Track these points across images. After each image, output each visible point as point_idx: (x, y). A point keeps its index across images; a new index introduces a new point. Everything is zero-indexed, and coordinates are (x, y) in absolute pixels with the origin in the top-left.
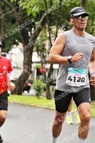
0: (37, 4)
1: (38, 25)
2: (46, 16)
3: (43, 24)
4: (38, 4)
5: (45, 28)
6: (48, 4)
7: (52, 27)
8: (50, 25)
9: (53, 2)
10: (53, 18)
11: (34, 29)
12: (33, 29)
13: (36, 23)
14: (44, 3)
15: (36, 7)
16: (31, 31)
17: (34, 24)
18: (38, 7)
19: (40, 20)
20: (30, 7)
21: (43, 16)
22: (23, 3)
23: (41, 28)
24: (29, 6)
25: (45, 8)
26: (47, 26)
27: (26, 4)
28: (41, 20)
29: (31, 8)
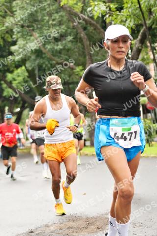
0: (130, 16)
1: (136, 44)
2: (145, 29)
3: (142, 42)
4: (132, 16)
5: (147, 47)
6: (146, 14)
8: (152, 42)
9: (152, 10)
10: (155, 31)
11: (132, 51)
13: (133, 42)
14: (141, 13)
15: (130, 21)
18: (133, 20)
19: (137, 37)
21: (142, 31)
22: (111, 17)
23: (140, 48)
24: (120, 20)
25: (143, 19)
26: (149, 44)
27: (116, 18)
28: (139, 37)
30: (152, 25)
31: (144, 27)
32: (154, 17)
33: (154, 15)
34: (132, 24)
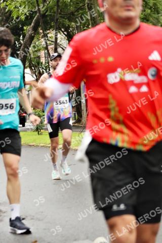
0: (25, 2)
1: (29, 31)
2: (38, 16)
3: (35, 29)
4: (27, 3)
5: (39, 33)
7: (48, 31)
8: (46, 30)
10: (48, 19)
11: (24, 37)
12: (21, 36)
13: (25, 28)
15: (25, 8)
16: (18, 40)
17: (22, 29)
18: (27, 7)
19: (30, 24)
20: (16, 7)
21: (35, 18)
22: (5, 2)
23: (33, 35)
24: (14, 6)
25: (36, 5)
26: (41, 31)
27: (10, 4)
28: (32, 24)
29: (17, 9)
30: (46, 13)
31: (38, 14)
32: (48, 4)
33: (48, 3)
34: (26, 11)
